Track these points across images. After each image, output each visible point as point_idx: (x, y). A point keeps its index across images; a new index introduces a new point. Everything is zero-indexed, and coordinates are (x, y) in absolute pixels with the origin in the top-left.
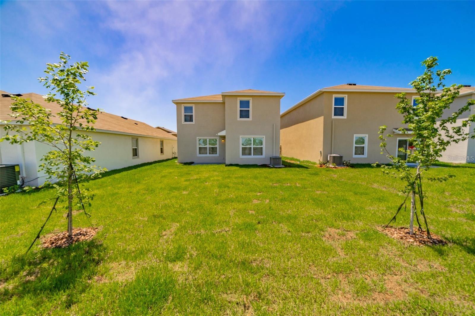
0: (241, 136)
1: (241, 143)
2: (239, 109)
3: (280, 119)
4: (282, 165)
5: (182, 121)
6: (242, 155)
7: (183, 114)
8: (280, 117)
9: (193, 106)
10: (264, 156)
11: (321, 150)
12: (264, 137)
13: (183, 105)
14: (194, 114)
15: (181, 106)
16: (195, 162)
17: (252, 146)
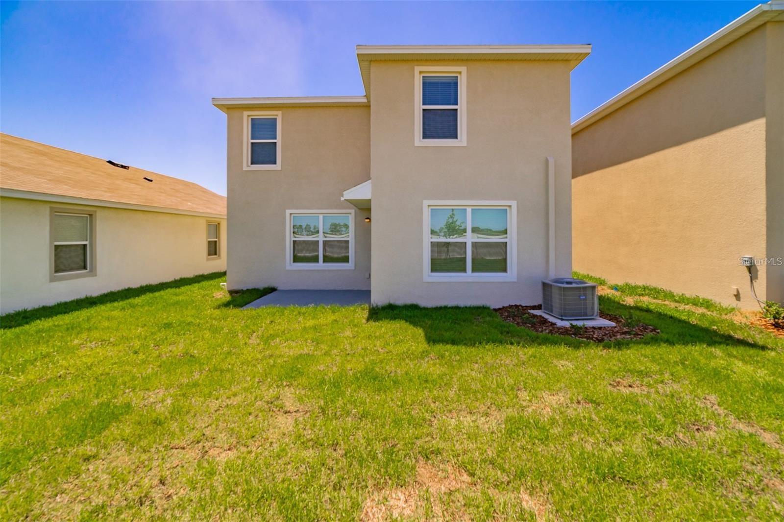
0: (426, 203)
1: (427, 224)
2: (419, 107)
3: (570, 138)
4: (602, 315)
5: (242, 163)
6: (433, 270)
7: (247, 140)
8: (570, 133)
9: (278, 115)
10: (512, 273)
11: (758, 251)
12: (514, 204)
13: (246, 113)
14: (278, 141)
15: (242, 118)
16: (281, 287)
17: (469, 238)
